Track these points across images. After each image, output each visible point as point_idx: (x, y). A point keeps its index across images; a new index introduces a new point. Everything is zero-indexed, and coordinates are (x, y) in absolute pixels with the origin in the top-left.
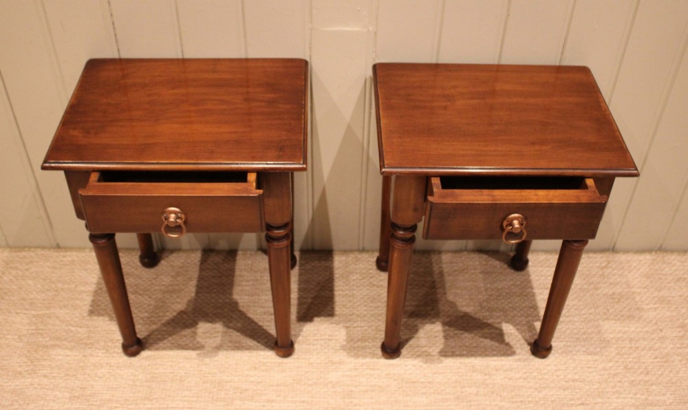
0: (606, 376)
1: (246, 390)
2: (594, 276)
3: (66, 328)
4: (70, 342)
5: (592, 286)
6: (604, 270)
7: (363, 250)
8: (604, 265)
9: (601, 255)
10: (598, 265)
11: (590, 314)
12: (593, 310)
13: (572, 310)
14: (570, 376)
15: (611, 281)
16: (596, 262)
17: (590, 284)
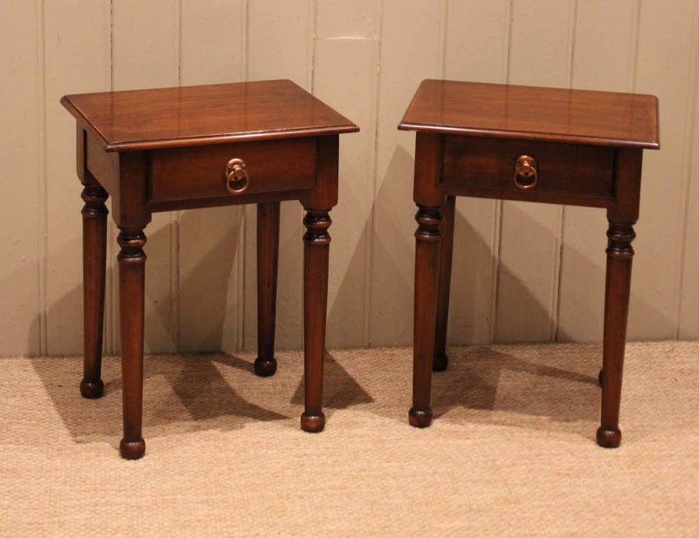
0: (680, 422)
1: (258, 443)
2: (656, 358)
3: (22, 411)
4: (30, 420)
5: (654, 365)
6: (668, 353)
7: (369, 346)
8: (667, 350)
9: (662, 343)
10: (659, 350)
11: (655, 383)
12: (657, 380)
13: (633, 381)
14: (637, 424)
15: (679, 360)
16: (657, 349)
17: (652, 363)
